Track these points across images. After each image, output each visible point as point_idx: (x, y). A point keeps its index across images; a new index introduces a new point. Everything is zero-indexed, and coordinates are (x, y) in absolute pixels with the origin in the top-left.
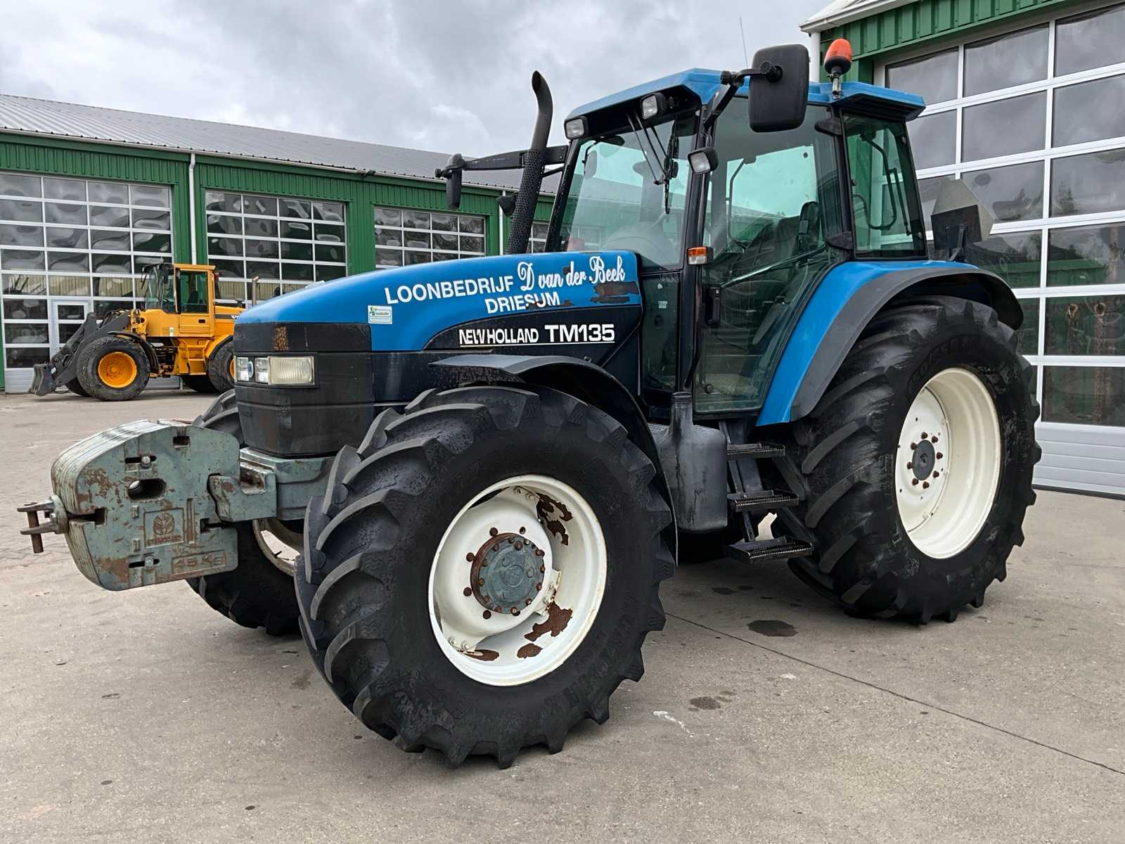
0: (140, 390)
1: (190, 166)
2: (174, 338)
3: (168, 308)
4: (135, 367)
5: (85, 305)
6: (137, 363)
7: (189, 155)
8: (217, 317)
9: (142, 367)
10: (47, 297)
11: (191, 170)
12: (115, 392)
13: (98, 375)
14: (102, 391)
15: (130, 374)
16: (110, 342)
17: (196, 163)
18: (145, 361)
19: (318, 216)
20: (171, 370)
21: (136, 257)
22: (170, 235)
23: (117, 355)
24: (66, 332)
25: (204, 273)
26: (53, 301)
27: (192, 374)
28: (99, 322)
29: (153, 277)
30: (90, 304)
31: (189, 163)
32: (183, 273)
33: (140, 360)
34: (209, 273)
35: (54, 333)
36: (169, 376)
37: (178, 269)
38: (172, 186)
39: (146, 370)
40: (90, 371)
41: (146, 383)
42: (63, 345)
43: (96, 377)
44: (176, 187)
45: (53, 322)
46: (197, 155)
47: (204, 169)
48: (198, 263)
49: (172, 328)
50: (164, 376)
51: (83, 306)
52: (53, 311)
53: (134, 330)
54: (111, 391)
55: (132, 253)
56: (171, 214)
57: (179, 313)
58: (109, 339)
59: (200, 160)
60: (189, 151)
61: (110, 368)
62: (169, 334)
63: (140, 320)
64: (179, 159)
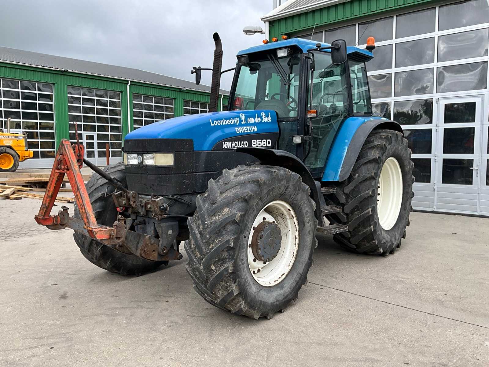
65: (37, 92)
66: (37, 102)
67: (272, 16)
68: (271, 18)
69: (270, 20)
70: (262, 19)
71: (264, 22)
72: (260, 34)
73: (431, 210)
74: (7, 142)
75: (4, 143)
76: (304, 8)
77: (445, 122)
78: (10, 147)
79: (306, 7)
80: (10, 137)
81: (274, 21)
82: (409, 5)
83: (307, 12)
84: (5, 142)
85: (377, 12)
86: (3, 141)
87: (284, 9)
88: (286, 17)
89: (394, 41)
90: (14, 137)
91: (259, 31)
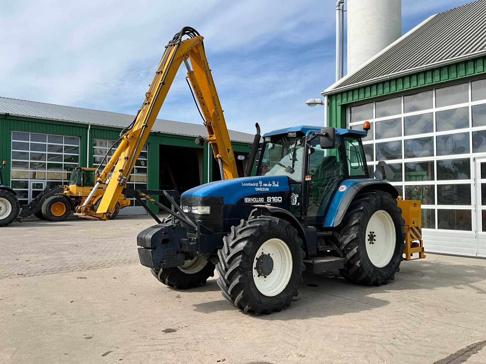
0: (66, 217)
1: (88, 130)
2: (80, 197)
3: (79, 185)
4: (65, 208)
5: (43, 183)
6: (66, 206)
7: (88, 125)
9: (68, 208)
10: (29, 180)
11: (88, 131)
12: (57, 218)
13: (50, 211)
14: (52, 218)
15: (63, 211)
16: (56, 198)
17: (91, 128)
18: (69, 206)
21: (64, 164)
22: (78, 156)
23: (58, 203)
24: (35, 194)
25: (93, 171)
26: (31, 181)
28: (50, 190)
29: (73, 172)
30: (45, 183)
31: (88, 128)
32: (85, 171)
33: (67, 205)
35: (30, 194)
37: (83, 170)
38: (81, 137)
39: (69, 209)
40: (48, 209)
41: (69, 214)
42: (33, 199)
43: (50, 212)
44: (82, 137)
45: (30, 190)
46: (91, 125)
47: (93, 130)
48: (89, 167)
49: (80, 193)
51: (42, 184)
52: (30, 185)
53: (65, 193)
54: (55, 218)
55: (63, 163)
56: (79, 147)
57: (83, 187)
58: (56, 197)
59: (92, 127)
60: (88, 124)
61: (55, 209)
62: (78, 195)
63: (68, 190)
64: (84, 127)
67: (330, 92)
68: (329, 93)
70: (322, 94)
71: (323, 96)
72: (321, 105)
73: (475, 255)
76: (356, 85)
77: (482, 177)
79: (358, 84)
81: (332, 95)
82: (445, 81)
83: (359, 88)
85: (418, 87)
87: (339, 86)
88: (342, 91)
89: (434, 110)
91: (319, 103)
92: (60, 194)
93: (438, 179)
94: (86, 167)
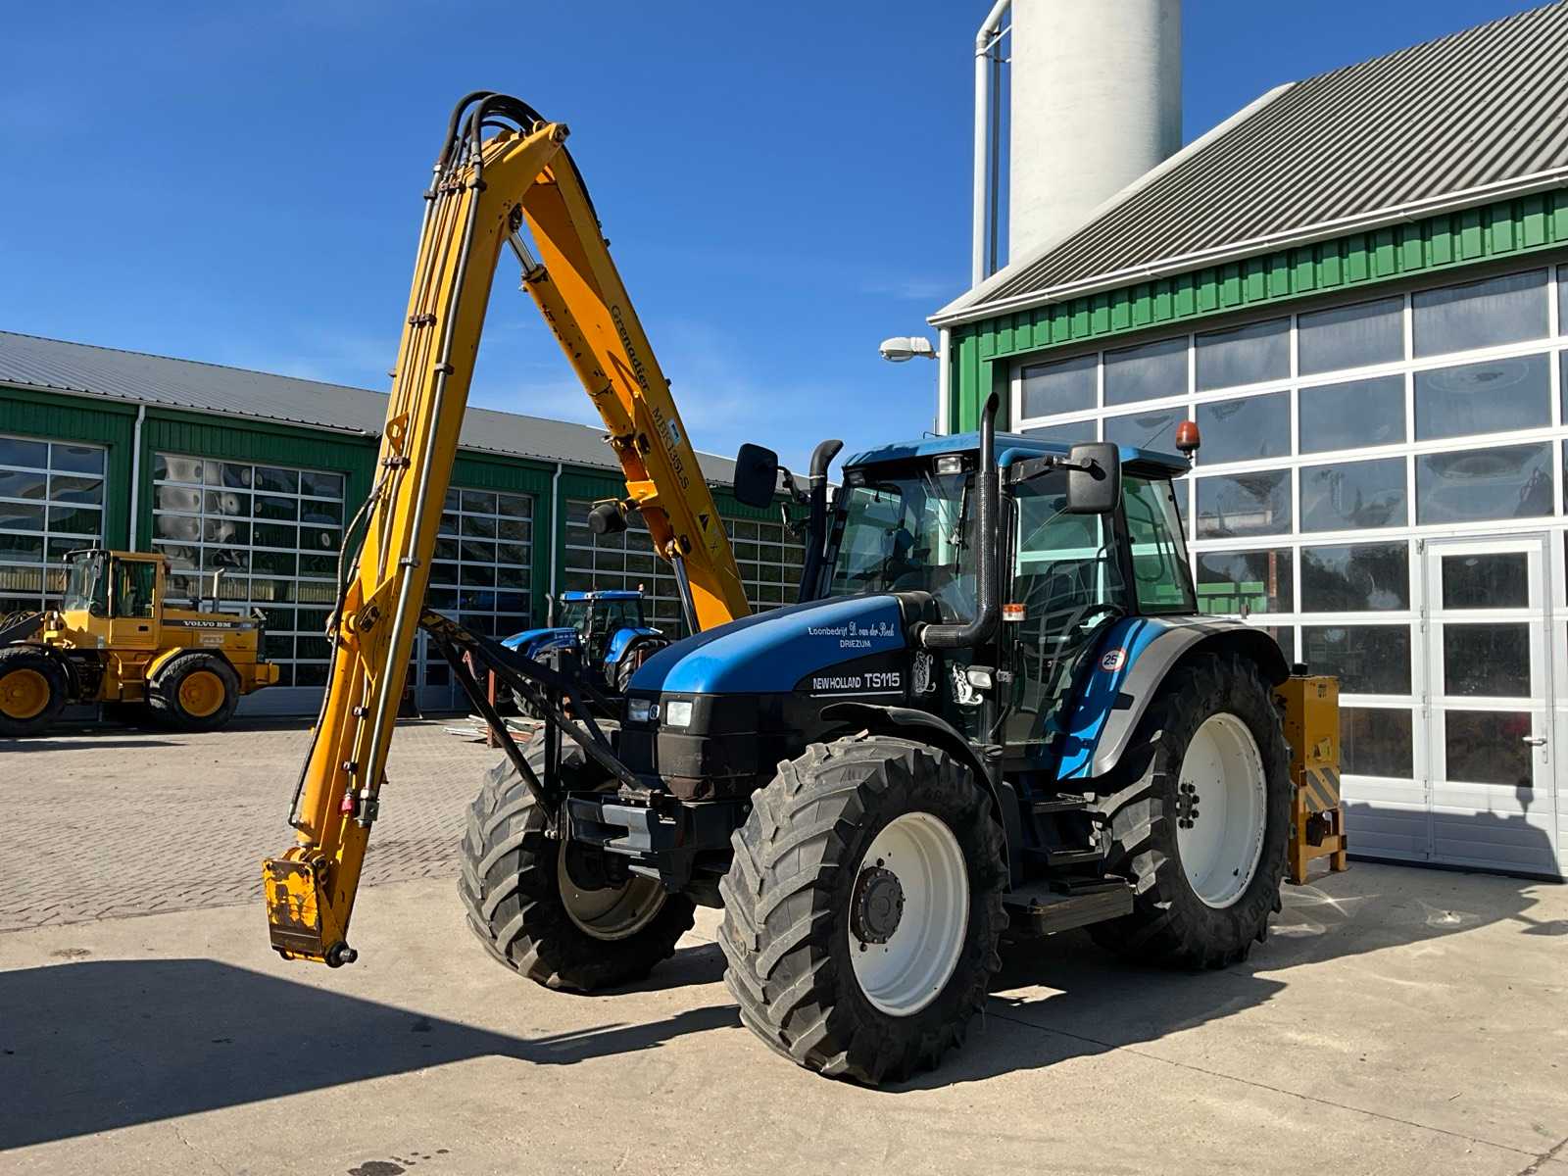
0: (51, 721)
1: (138, 423)
2: (103, 651)
3: (98, 611)
4: (47, 690)
6: (51, 685)
7: (137, 407)
8: (165, 623)
9: (57, 691)
11: (138, 426)
12: (17, 724)
15: (38, 701)
16: (16, 655)
17: (146, 417)
18: (61, 682)
19: (307, 490)
20: (92, 695)
21: (51, 539)
22: (101, 511)
23: (24, 674)
25: (152, 563)
27: (125, 701)
31: (137, 416)
32: (122, 563)
33: (56, 680)
34: (160, 563)
36: (90, 703)
37: (116, 559)
38: (110, 447)
39: (62, 695)
41: (61, 711)
44: (115, 448)
46: (148, 407)
47: (155, 424)
48: (137, 550)
49: (102, 638)
50: (84, 703)
53: (49, 639)
54: (11, 723)
55: (46, 534)
56: (105, 482)
58: (16, 650)
59: (153, 414)
60: (138, 402)
61: (13, 690)
62: (96, 644)
63: (60, 626)
64: (125, 412)
65: (299, 497)
66: (298, 524)
67: (958, 315)
68: (957, 318)
69: (954, 324)
70: (931, 322)
71: (938, 329)
72: (927, 358)
73: (1422, 858)
74: (209, 639)
75: (201, 640)
76: (1043, 295)
77: (1446, 605)
78: (217, 653)
79: (1049, 293)
80: (218, 624)
81: (965, 325)
82: (1329, 290)
83: (1055, 305)
84: (206, 638)
85: (1243, 306)
86: (199, 635)
87: (990, 295)
88: (999, 314)
89: (1293, 383)
90: (229, 625)
91: (923, 350)
92: (31, 639)
93: (1304, 609)
94: (128, 550)
